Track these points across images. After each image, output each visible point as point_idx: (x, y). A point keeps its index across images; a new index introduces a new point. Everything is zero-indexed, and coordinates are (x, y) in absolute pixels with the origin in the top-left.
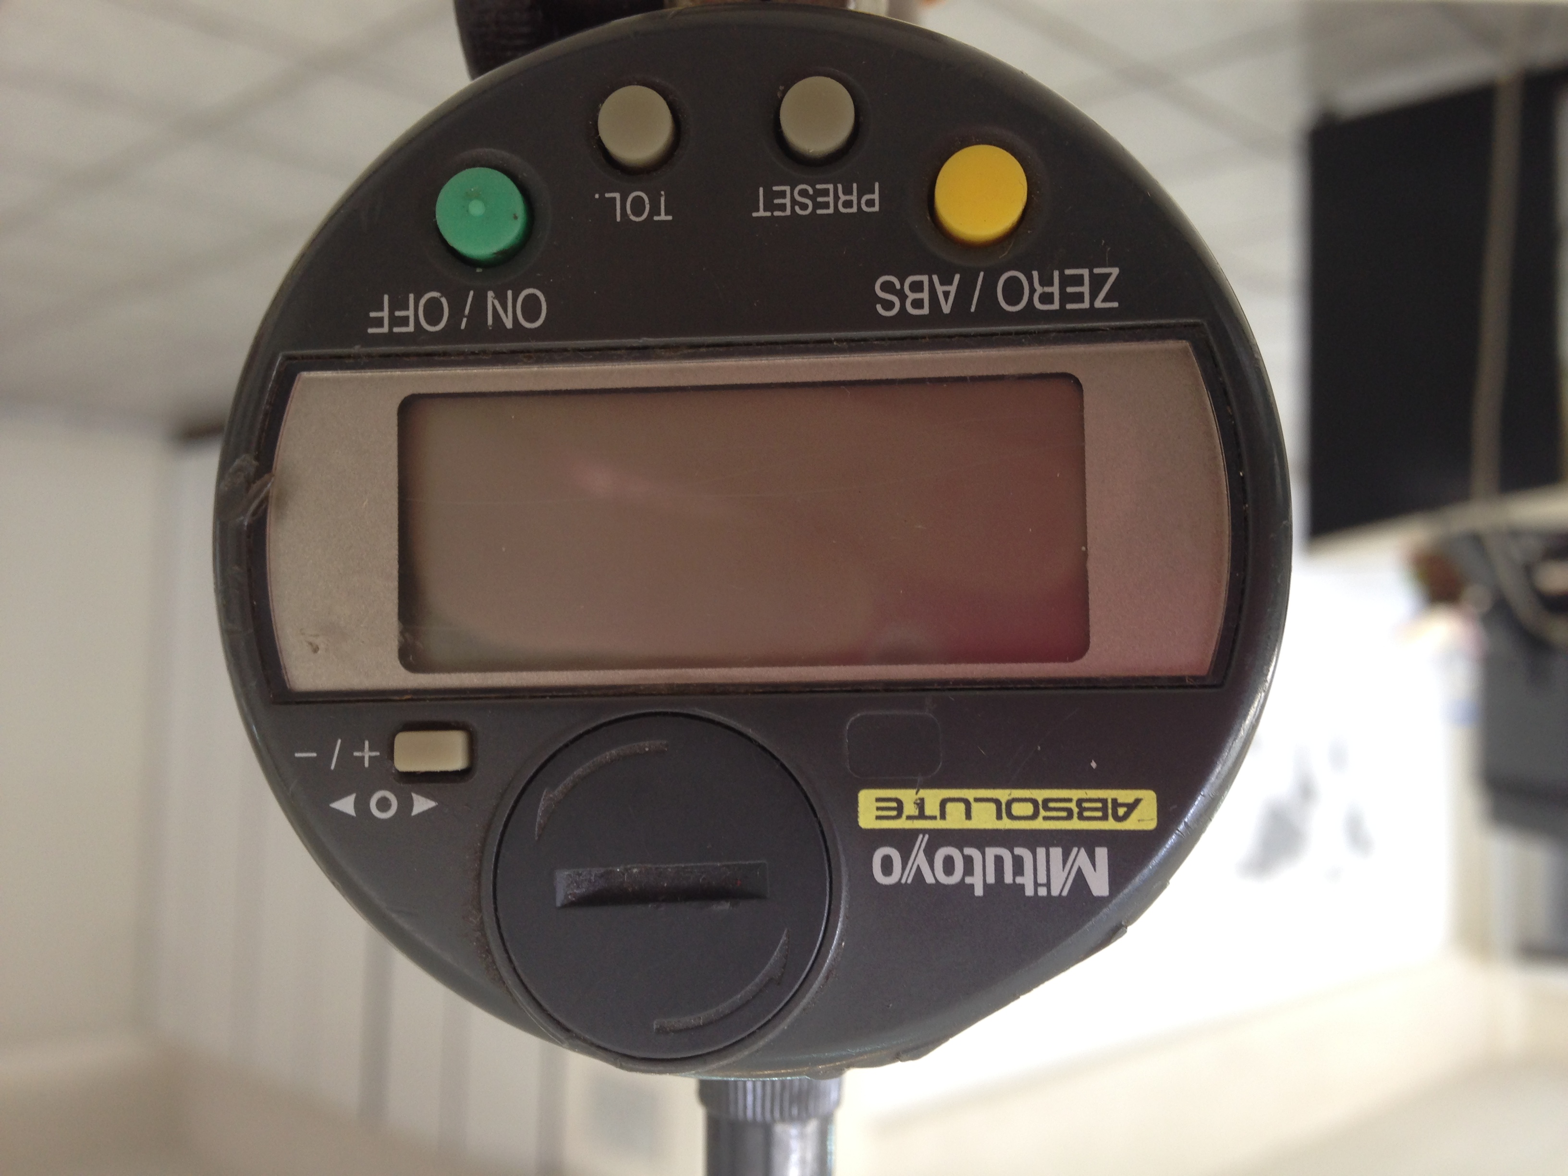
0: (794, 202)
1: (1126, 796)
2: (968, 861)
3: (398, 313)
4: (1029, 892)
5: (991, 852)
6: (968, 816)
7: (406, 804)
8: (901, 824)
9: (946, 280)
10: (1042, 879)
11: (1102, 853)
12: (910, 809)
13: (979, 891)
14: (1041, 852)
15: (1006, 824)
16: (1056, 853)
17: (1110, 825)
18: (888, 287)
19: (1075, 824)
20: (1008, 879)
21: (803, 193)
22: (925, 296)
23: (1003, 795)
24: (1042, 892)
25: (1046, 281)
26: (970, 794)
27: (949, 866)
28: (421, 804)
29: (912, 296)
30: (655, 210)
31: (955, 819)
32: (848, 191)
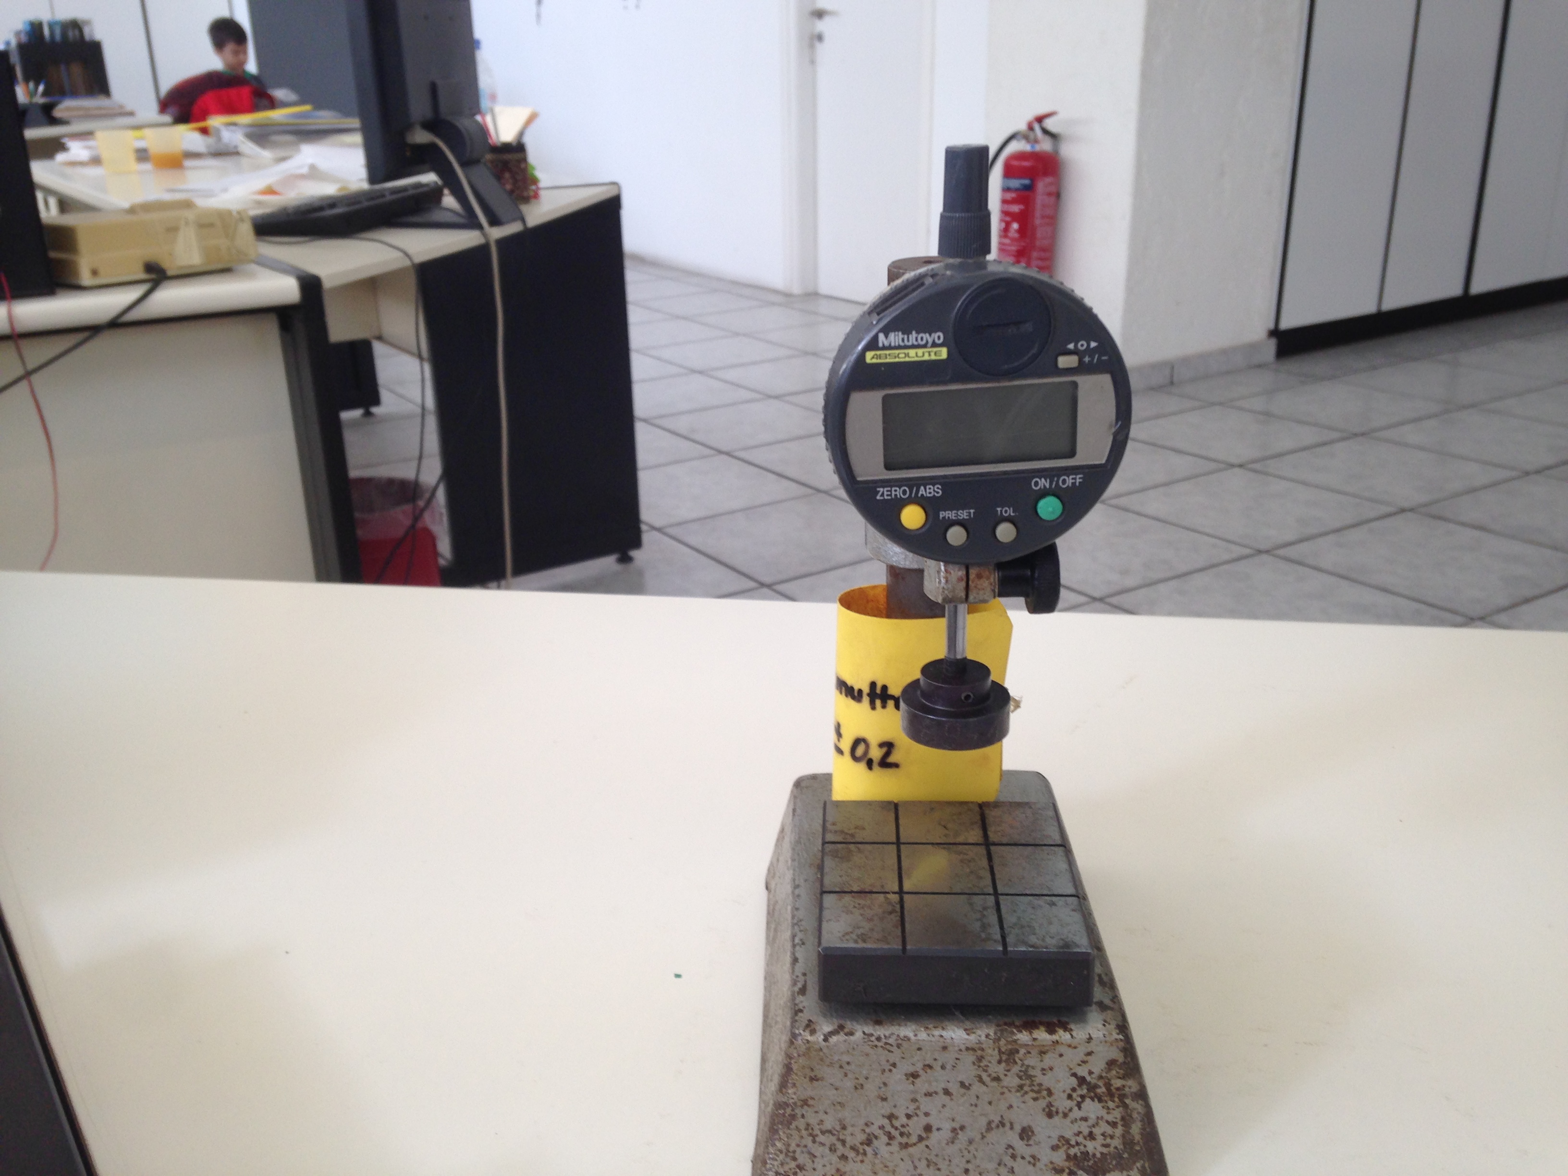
0: (963, 514)
1: (874, 361)
2: (917, 340)
3: (1074, 481)
4: (900, 333)
5: (910, 343)
6: (916, 353)
7: (1076, 346)
8: (935, 349)
9: (922, 495)
10: (897, 337)
11: (880, 345)
12: (932, 354)
13: (914, 332)
14: (897, 344)
15: (906, 351)
16: (893, 344)
17: (878, 353)
18: (938, 493)
19: (887, 352)
20: (906, 337)
21: (960, 516)
22: (928, 491)
23: (907, 359)
24: (897, 333)
25: (896, 495)
26: (916, 359)
27: (922, 339)
28: (1071, 346)
29: (932, 491)
30: (1001, 511)
31: (920, 351)
32: (949, 517)
